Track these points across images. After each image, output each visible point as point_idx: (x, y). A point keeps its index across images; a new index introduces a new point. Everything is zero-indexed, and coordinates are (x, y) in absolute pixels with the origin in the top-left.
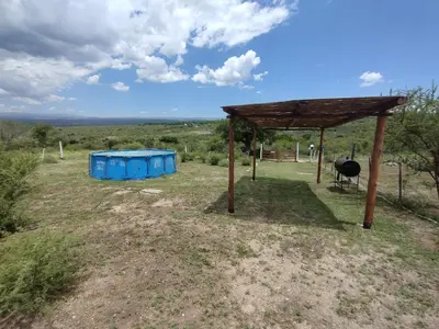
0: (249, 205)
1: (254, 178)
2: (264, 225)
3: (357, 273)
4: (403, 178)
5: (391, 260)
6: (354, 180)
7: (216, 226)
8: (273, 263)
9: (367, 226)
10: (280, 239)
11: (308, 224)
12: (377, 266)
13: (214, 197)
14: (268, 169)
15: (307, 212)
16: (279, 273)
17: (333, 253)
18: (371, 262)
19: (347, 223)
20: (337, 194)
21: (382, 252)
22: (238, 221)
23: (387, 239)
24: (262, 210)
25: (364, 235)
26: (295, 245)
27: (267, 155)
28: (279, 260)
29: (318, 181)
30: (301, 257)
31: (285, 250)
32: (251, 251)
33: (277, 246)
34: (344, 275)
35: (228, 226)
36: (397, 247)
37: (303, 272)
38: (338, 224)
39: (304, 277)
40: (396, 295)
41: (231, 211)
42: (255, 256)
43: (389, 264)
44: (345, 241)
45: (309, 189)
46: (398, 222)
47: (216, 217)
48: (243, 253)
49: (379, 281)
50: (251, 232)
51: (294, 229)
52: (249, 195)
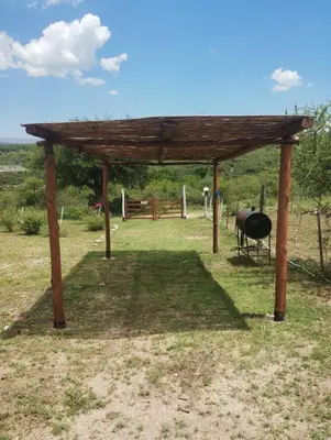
0: (96, 309)
1: (108, 253)
2: (122, 342)
3: (260, 398)
4: (323, 236)
5: (306, 367)
6: (264, 242)
7: (26, 362)
8: (131, 413)
9: (278, 317)
10: (146, 363)
11: (194, 327)
12: (289, 379)
13: (27, 300)
14: (136, 235)
15: (195, 307)
16: (141, 429)
17: (230, 372)
18: (281, 375)
19: (253, 316)
20: (241, 268)
21: (296, 355)
22: (73, 341)
23: (305, 333)
24: (118, 314)
25: (274, 332)
26: (172, 370)
27: (135, 209)
28: (140, 403)
29: (215, 250)
30: (179, 390)
31: (154, 381)
32: (93, 398)
33: (140, 378)
34: (241, 405)
35: (51, 357)
36: (315, 344)
37: (180, 416)
38: (239, 320)
39: (182, 425)
40: (309, 420)
41: (60, 324)
42: (100, 406)
43: (304, 374)
44: (247, 347)
45: (200, 265)
46: (319, 302)
47: (29, 342)
48: (77, 404)
49: (288, 403)
50: (95, 359)
51: (171, 339)
52: (97, 288)
